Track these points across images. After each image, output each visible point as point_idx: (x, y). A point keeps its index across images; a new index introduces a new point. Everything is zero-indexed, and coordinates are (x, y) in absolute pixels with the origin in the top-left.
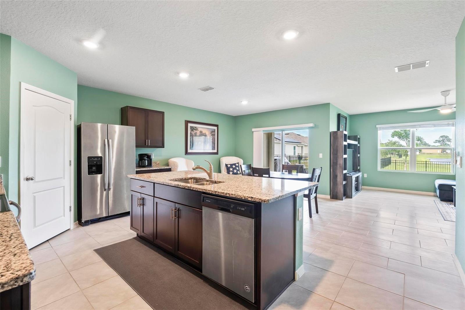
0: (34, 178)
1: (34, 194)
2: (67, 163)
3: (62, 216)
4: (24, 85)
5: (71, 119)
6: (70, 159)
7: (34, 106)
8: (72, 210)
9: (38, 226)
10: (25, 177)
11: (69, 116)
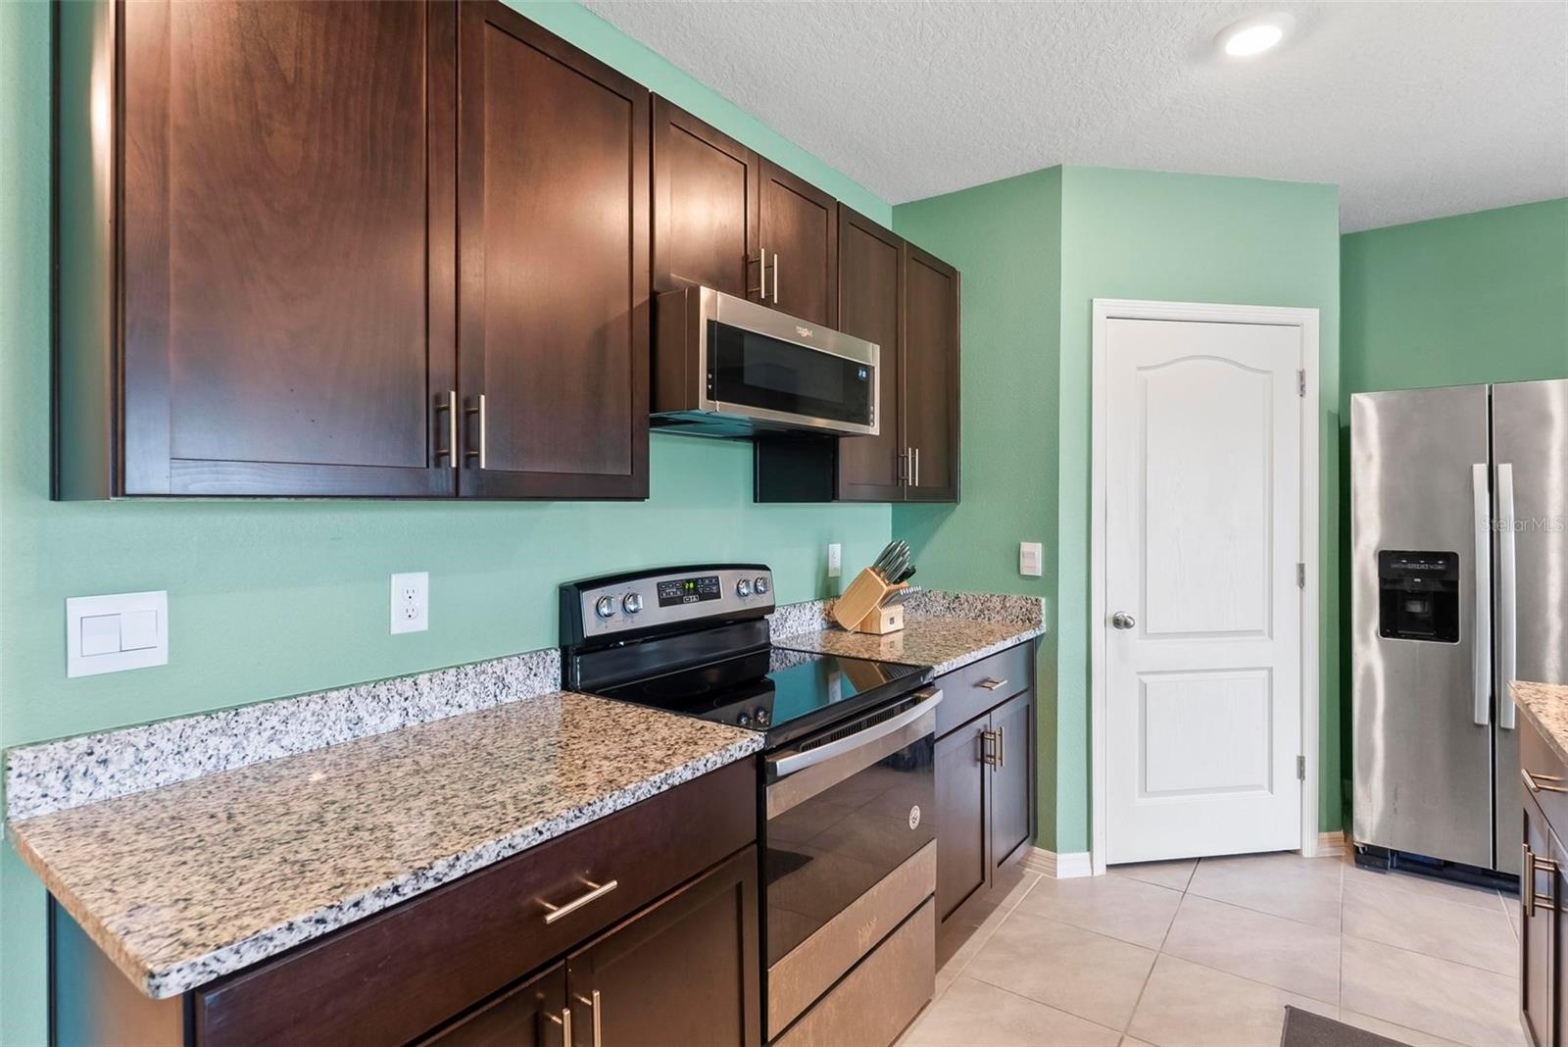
0: (1132, 623)
1: (1141, 677)
2: (1287, 575)
3: (1260, 787)
4: (1102, 307)
5: (1302, 387)
6: (1301, 560)
7: (1139, 368)
8: (1306, 774)
9: (1156, 794)
10: (1111, 614)
11: (1295, 379)
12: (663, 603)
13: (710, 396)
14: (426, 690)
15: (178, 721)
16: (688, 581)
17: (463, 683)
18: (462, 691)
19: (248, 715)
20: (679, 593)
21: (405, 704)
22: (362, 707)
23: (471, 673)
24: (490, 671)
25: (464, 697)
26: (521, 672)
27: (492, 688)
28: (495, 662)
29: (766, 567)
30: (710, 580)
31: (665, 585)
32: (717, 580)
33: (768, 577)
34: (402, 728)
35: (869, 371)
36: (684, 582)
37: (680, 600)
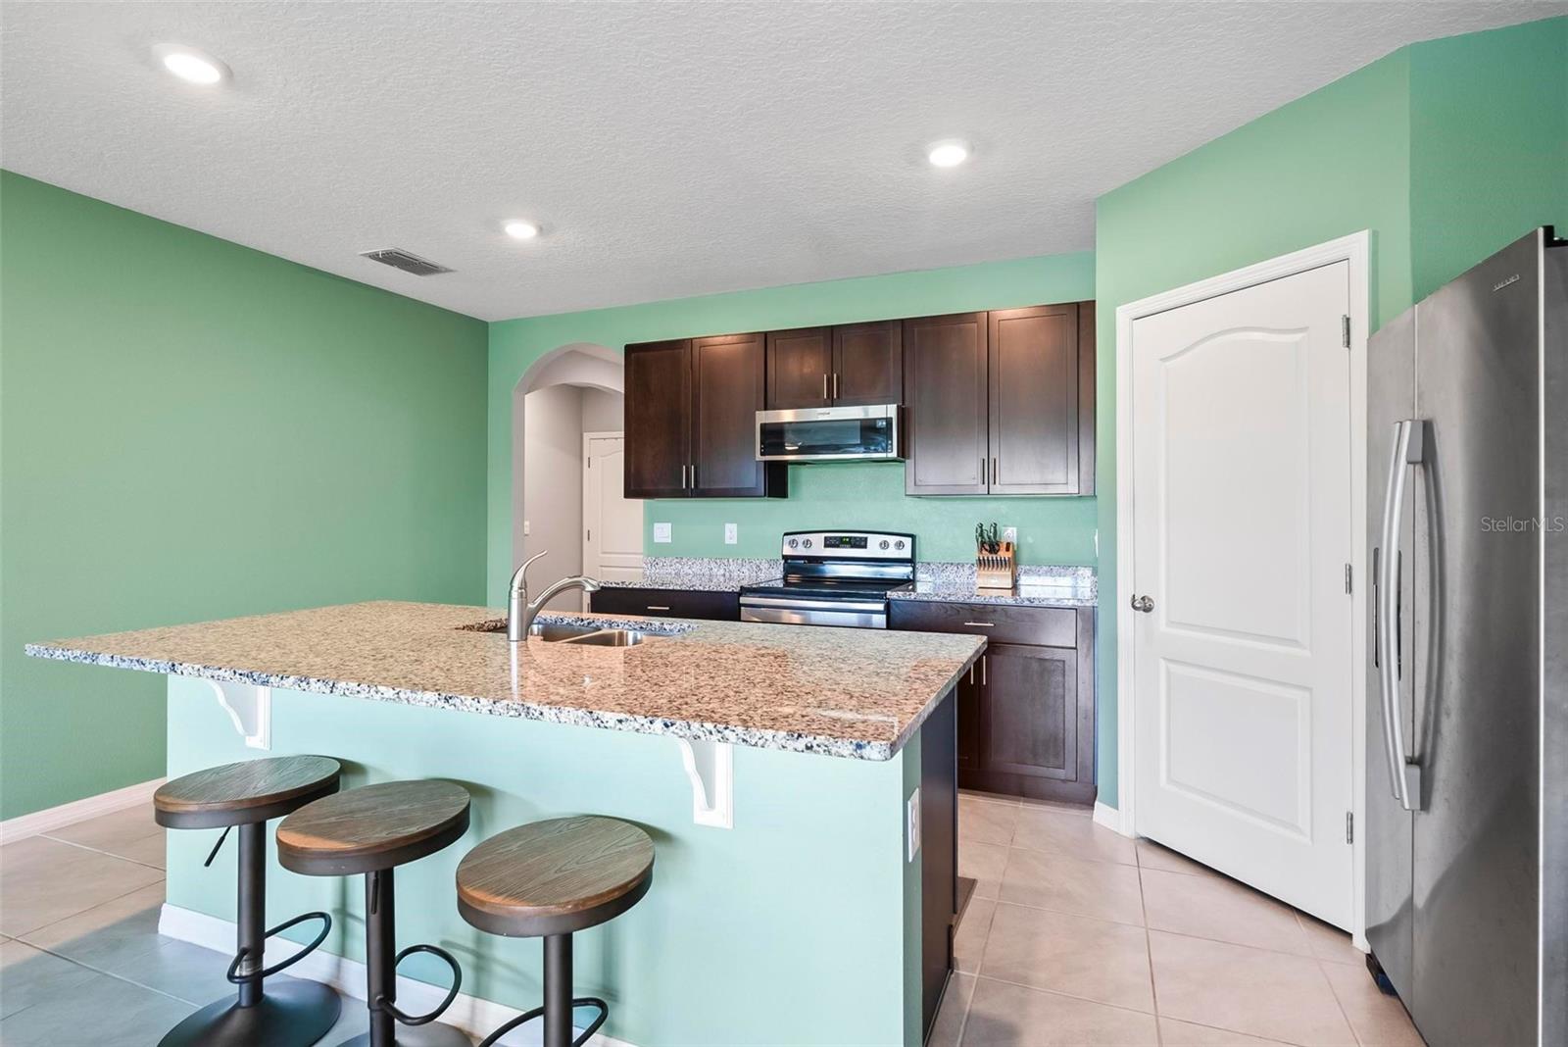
4: (1126, 312)
5: (1348, 336)
12: (826, 546)
13: (762, 454)
15: (670, 558)
16: (846, 537)
17: (744, 566)
18: (743, 569)
19: (684, 560)
20: (837, 543)
22: (713, 565)
23: (747, 563)
24: (754, 562)
26: (767, 565)
27: (755, 569)
28: (756, 560)
29: (913, 537)
30: (861, 538)
31: (831, 538)
32: (866, 538)
33: (908, 541)
34: (724, 575)
35: (889, 421)
36: (842, 538)
37: (838, 546)
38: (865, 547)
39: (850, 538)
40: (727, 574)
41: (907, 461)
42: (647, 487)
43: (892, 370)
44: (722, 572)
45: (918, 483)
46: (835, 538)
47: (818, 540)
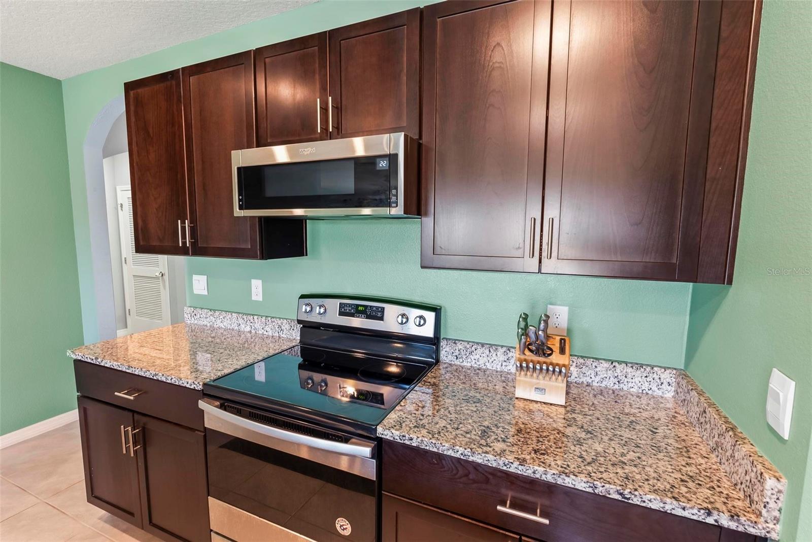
12: (341, 314)
13: (241, 208)
14: (257, 322)
15: (206, 310)
16: (361, 306)
17: (268, 323)
18: (267, 326)
19: (217, 313)
20: (352, 311)
21: (251, 324)
22: (241, 321)
23: (270, 321)
24: (276, 321)
25: (267, 328)
27: (277, 329)
28: (278, 319)
29: (436, 310)
30: (377, 308)
31: (346, 305)
32: (383, 308)
33: (430, 316)
34: (250, 332)
35: (392, 158)
36: (358, 306)
37: (352, 315)
38: (381, 319)
39: (366, 307)
40: (253, 331)
41: (424, 219)
42: (155, 243)
43: (404, 88)
44: (248, 329)
45: (438, 251)
46: (350, 305)
47: (333, 305)
